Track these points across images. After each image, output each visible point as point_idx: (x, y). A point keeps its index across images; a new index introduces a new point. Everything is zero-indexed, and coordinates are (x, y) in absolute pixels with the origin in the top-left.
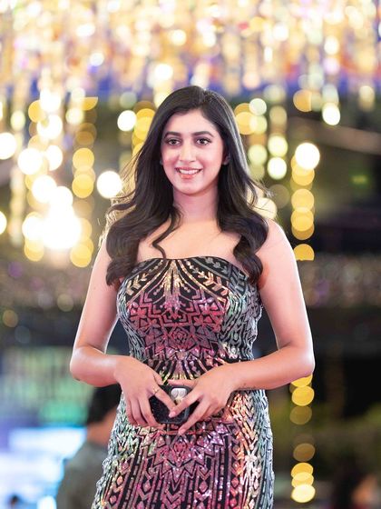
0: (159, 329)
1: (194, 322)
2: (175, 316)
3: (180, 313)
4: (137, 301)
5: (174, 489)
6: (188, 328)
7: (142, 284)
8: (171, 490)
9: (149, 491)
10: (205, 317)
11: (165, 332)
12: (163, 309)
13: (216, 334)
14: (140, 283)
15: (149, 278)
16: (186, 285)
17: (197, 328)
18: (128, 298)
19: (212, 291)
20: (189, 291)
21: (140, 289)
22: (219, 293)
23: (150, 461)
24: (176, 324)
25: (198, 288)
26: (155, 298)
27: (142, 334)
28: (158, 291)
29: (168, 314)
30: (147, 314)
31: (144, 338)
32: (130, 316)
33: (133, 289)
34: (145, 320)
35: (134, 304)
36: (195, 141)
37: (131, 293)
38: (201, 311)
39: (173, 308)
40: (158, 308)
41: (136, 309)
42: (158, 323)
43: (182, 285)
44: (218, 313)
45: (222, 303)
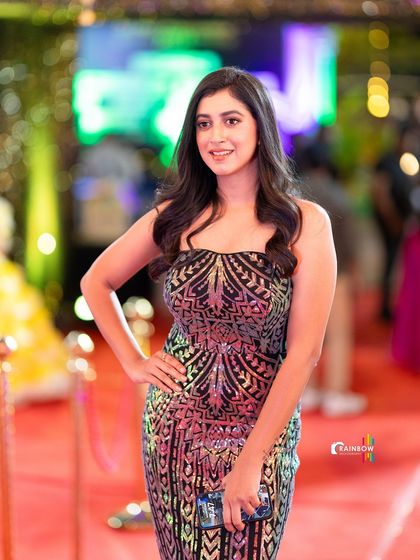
0: (203, 321)
1: (236, 320)
2: (218, 313)
3: (222, 311)
4: (182, 293)
5: (214, 476)
6: (231, 325)
7: (189, 276)
8: (211, 476)
9: (191, 475)
10: (247, 318)
11: (208, 325)
12: (206, 306)
13: (258, 332)
14: (186, 275)
15: (196, 271)
16: (229, 285)
17: (239, 326)
18: (174, 288)
19: (255, 294)
20: (232, 292)
21: (186, 281)
22: (261, 296)
23: (187, 445)
24: (219, 320)
25: (241, 290)
26: (198, 293)
27: (186, 323)
28: (202, 286)
29: (211, 310)
30: (190, 307)
31: (188, 327)
32: (174, 306)
33: (179, 280)
34: (189, 312)
35: (179, 296)
36: (225, 121)
37: (176, 284)
38: (243, 313)
39: (216, 307)
40: (201, 304)
41: (180, 301)
42: (201, 316)
43: (226, 284)
44: (260, 316)
45: (264, 306)
